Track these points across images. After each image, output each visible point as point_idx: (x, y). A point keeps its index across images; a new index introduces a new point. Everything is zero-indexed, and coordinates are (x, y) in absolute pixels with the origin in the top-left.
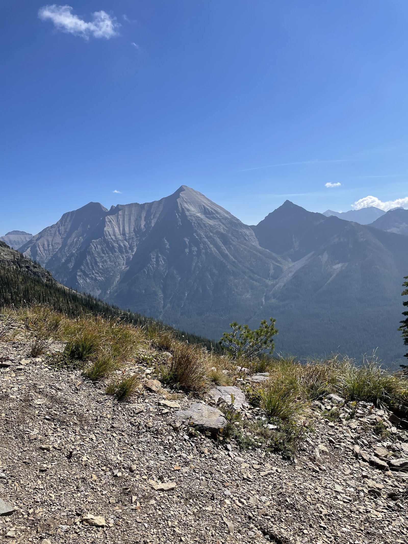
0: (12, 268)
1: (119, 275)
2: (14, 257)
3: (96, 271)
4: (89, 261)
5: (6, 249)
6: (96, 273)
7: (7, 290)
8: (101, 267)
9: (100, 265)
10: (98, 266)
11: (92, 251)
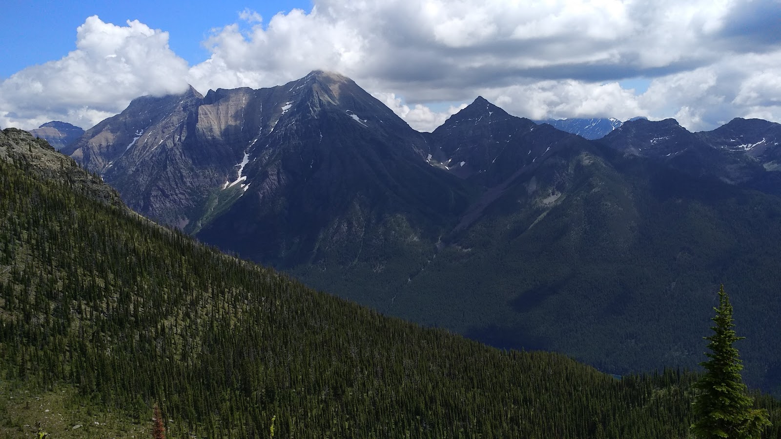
0: (58, 183)
1: (216, 198)
2: (62, 166)
3: (181, 191)
4: (170, 174)
5: (49, 152)
6: (181, 193)
7: (54, 218)
8: (189, 184)
9: (188, 181)
10: (184, 183)
11: (175, 159)
